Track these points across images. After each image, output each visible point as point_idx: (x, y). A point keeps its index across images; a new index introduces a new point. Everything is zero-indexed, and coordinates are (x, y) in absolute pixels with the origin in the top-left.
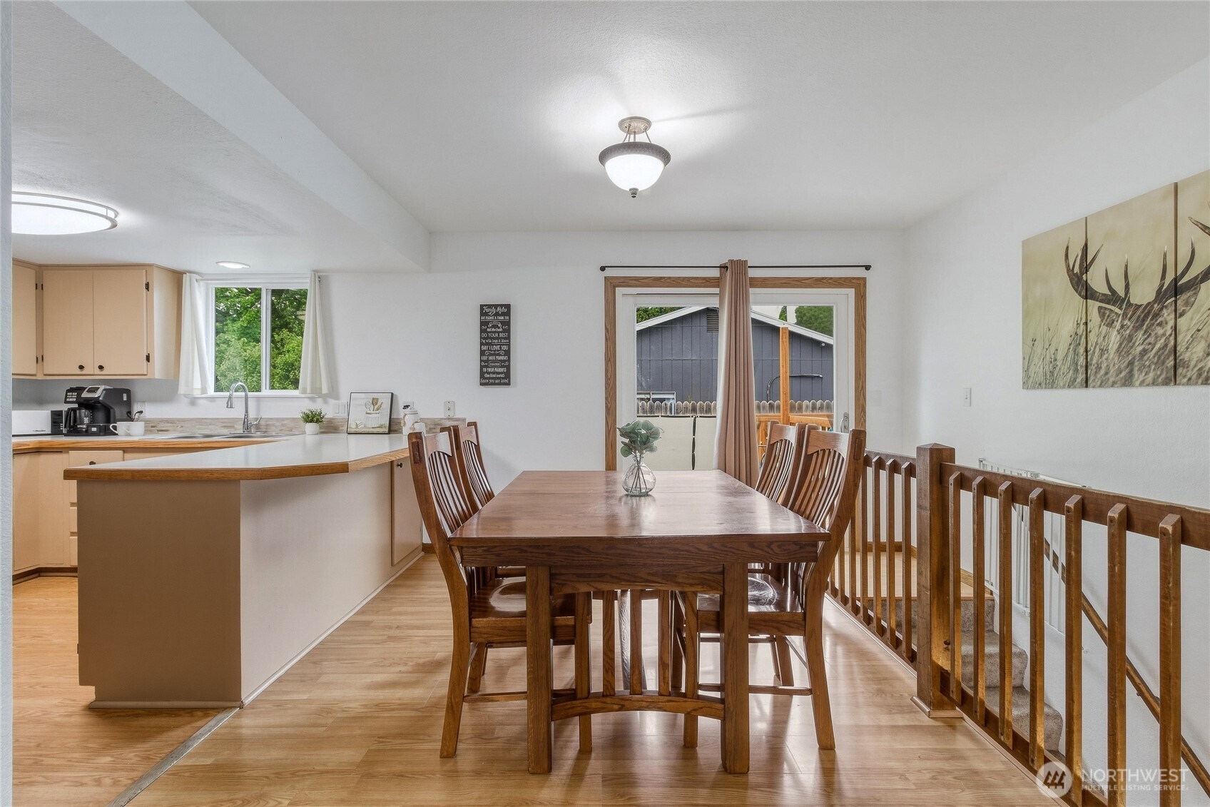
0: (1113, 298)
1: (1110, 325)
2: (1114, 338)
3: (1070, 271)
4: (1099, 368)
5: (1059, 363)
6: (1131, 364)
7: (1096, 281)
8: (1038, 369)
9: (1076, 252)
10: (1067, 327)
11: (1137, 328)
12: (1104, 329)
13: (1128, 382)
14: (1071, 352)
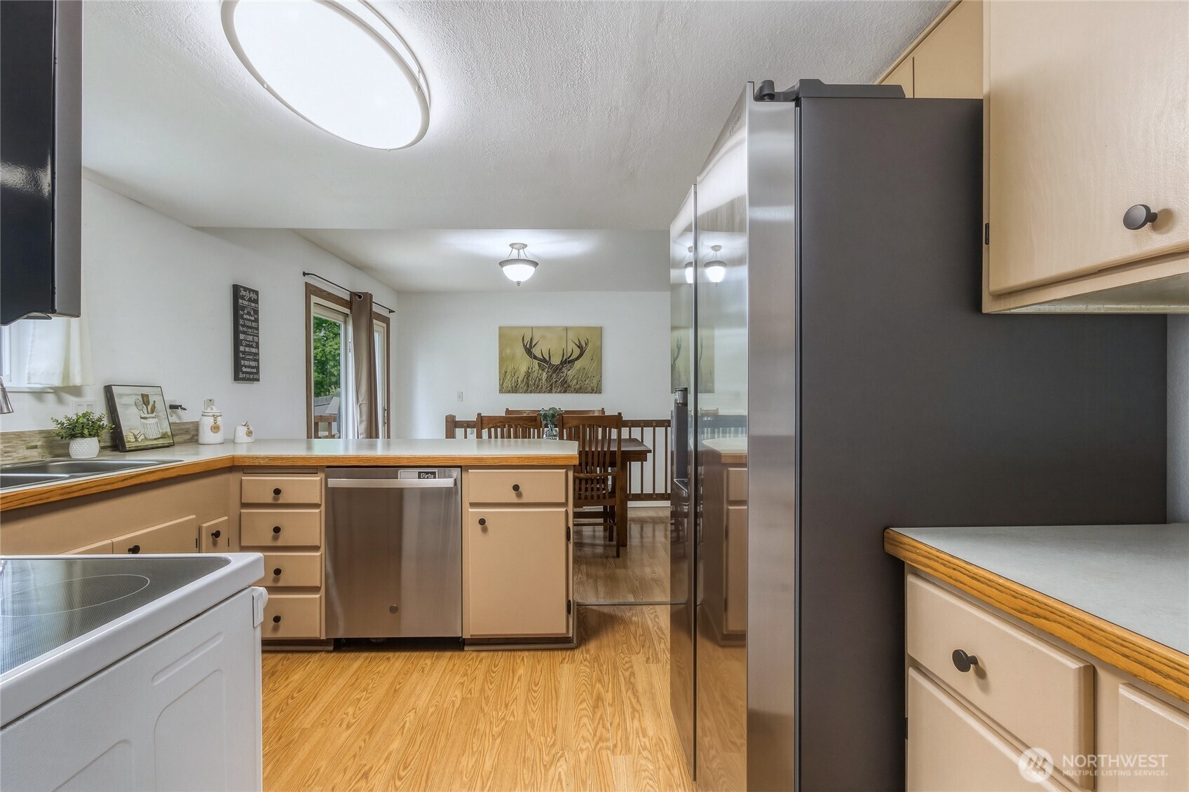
0: (544, 360)
1: (543, 370)
2: (544, 376)
3: (525, 346)
4: (538, 386)
5: (519, 383)
6: (551, 385)
7: (536, 351)
8: (508, 384)
9: (527, 339)
10: (523, 369)
11: (554, 373)
12: (540, 372)
13: (550, 391)
14: (525, 379)
